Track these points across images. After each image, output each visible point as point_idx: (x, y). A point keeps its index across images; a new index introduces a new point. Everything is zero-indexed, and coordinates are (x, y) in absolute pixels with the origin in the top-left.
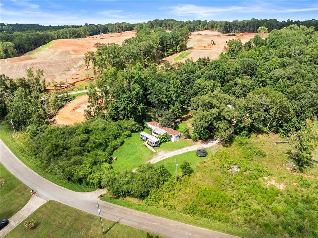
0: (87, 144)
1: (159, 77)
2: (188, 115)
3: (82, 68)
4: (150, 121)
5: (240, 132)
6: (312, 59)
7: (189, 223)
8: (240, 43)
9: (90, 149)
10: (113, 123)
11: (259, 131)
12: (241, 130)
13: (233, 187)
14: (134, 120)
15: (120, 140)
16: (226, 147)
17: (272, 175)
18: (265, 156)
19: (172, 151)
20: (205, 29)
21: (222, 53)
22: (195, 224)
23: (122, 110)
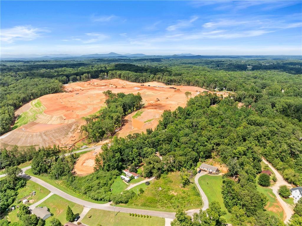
0: (100, 184)
1: (127, 145)
2: (142, 164)
4: (124, 169)
5: (163, 172)
7: (143, 209)
9: (102, 186)
10: (108, 173)
11: (172, 171)
12: (164, 171)
13: (158, 196)
14: (117, 170)
15: (112, 180)
16: (158, 180)
17: (173, 190)
18: (172, 182)
19: (136, 183)
21: (160, 121)
22: (145, 209)
23: (112, 166)
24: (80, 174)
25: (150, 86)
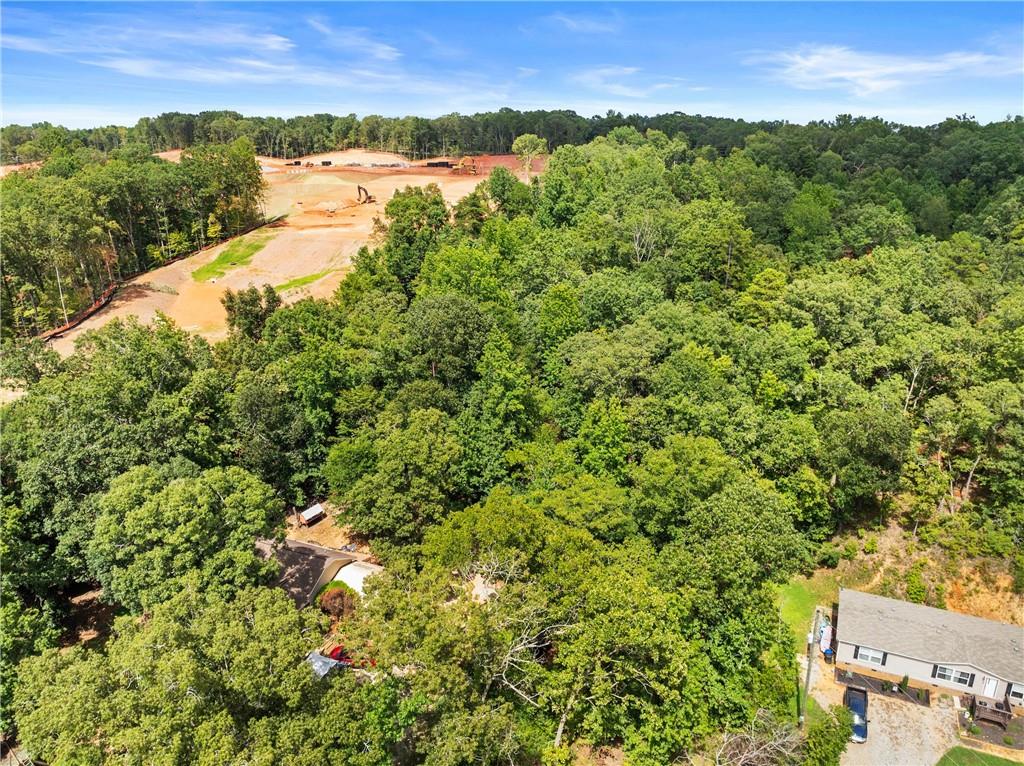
6: (708, 264)
8: (437, 203)
20: (350, 146)
21: (364, 250)
25: (330, 163)
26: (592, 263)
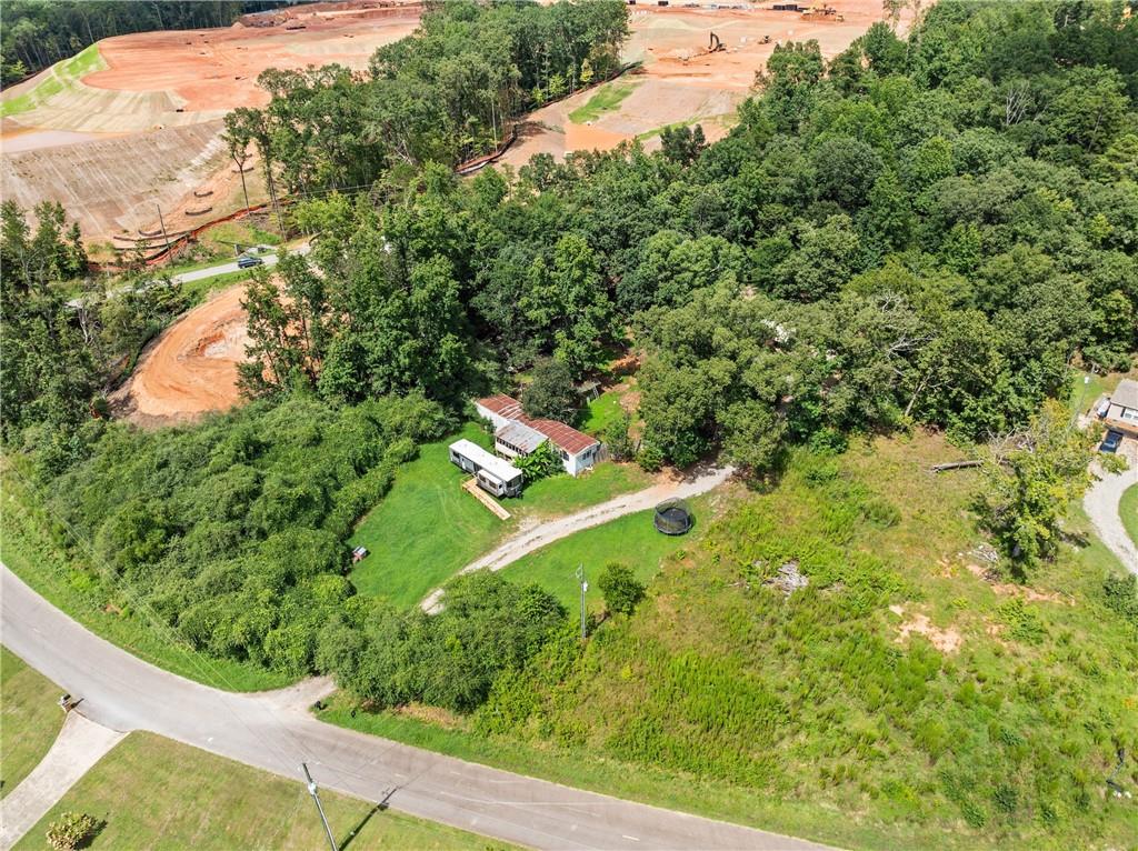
0: (256, 507)
1: (514, 216)
2: (624, 361)
3: (222, 168)
4: (484, 393)
5: (809, 434)
6: (1075, 129)
7: (633, 793)
8: (814, 59)
9: (265, 525)
10: (347, 411)
11: (884, 426)
12: (814, 424)
13: (783, 651)
14: (427, 396)
15: (376, 476)
16: (762, 491)
17: (919, 597)
18: (895, 522)
19: (568, 513)
21: (750, 100)
22: (654, 797)
23: (380, 361)
24: (156, 413)
26: (965, 122)
